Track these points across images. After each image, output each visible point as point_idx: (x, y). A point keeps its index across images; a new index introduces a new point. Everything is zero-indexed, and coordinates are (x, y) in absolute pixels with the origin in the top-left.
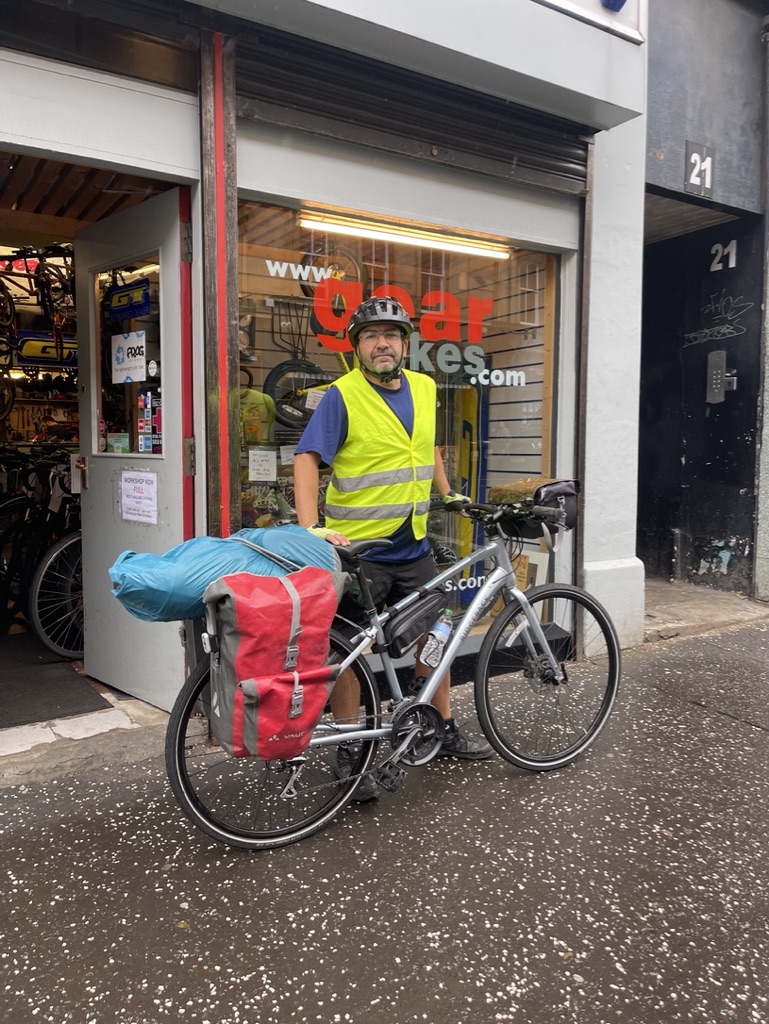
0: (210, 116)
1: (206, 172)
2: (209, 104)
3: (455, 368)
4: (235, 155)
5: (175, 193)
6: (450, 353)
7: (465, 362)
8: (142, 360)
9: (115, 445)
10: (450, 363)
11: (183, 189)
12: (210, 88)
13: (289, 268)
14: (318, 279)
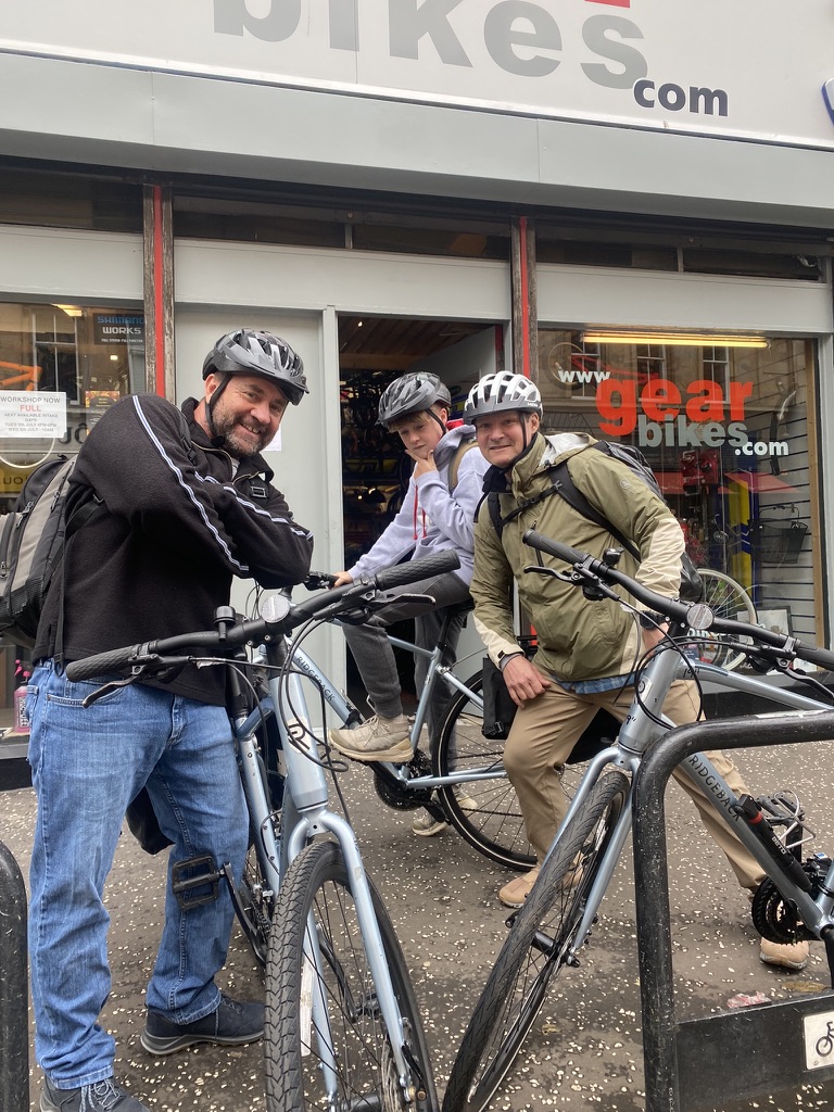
0: (518, 275)
1: (516, 315)
2: (518, 268)
3: (720, 443)
4: (535, 300)
5: (492, 331)
6: (714, 430)
7: (728, 438)
10: (714, 439)
11: (498, 327)
12: (518, 256)
13: (576, 376)
14: (598, 381)
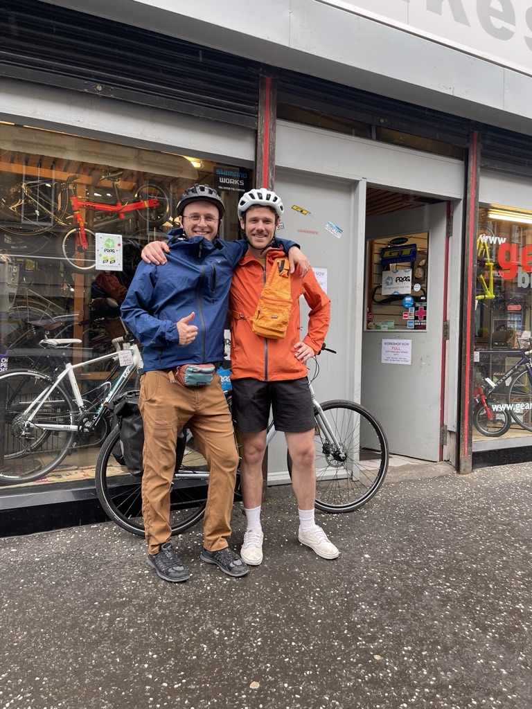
1: (468, 196)
2: (471, 164)
4: (479, 188)
5: (444, 205)
8: (409, 284)
9: (382, 326)
12: (472, 157)
14: (500, 244)
